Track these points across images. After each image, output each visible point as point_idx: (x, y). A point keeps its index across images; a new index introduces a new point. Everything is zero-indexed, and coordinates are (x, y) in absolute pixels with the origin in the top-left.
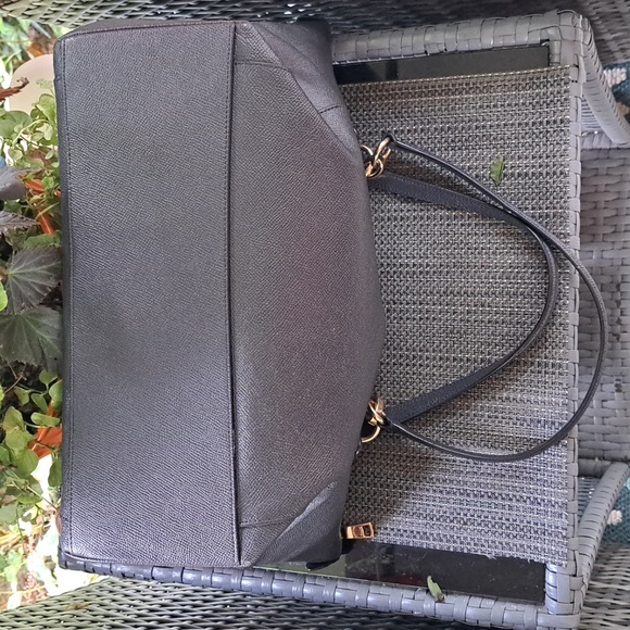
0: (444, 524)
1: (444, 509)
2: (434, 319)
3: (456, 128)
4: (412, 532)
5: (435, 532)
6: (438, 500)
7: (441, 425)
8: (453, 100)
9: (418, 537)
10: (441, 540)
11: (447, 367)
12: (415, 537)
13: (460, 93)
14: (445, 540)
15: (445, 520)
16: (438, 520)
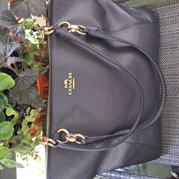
0: (176, 156)
1: (176, 151)
2: (169, 84)
3: (173, 16)
4: (165, 159)
5: (173, 159)
6: (173, 148)
7: (173, 121)
8: (171, 7)
9: (167, 161)
10: (175, 162)
11: (175, 101)
12: (166, 161)
13: (174, 4)
14: (177, 162)
15: (176, 155)
16: (174, 155)
